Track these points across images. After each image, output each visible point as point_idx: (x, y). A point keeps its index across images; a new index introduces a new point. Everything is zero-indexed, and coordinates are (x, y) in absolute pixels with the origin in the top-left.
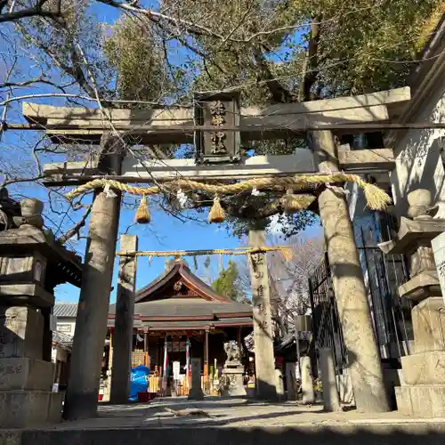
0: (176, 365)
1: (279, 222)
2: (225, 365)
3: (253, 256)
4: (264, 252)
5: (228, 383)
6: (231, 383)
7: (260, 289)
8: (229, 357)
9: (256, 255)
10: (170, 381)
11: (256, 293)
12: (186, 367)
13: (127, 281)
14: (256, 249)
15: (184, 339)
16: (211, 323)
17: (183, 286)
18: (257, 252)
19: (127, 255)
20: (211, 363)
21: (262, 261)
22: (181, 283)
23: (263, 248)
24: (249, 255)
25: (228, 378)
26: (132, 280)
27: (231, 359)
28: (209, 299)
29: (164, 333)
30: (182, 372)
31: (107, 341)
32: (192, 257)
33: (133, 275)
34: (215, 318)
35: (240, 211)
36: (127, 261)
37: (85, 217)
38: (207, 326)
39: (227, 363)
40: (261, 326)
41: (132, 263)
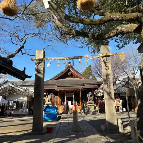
0: (70, 102)
1: (115, 41)
2: (88, 103)
3: (103, 58)
4: (109, 56)
5: (89, 109)
6: (90, 109)
7: (108, 75)
8: (89, 99)
9: (105, 58)
10: (67, 108)
11: (105, 77)
12: (73, 102)
13: (40, 73)
14: (105, 54)
15: (72, 92)
16: (82, 87)
17: (71, 74)
18: (106, 56)
19: (39, 60)
20: (82, 101)
21: (108, 61)
22: (70, 73)
23: (108, 54)
24: (101, 58)
25: (89, 107)
26: (42, 72)
27: (90, 100)
28: (81, 78)
29: (65, 91)
30: (72, 104)
31: (44, 93)
32: (72, 60)
33: (42, 69)
34: (83, 85)
35: (96, 36)
36: (39, 63)
37: (24, 44)
38: (81, 88)
39: (88, 102)
40: (109, 94)
41: (42, 64)
